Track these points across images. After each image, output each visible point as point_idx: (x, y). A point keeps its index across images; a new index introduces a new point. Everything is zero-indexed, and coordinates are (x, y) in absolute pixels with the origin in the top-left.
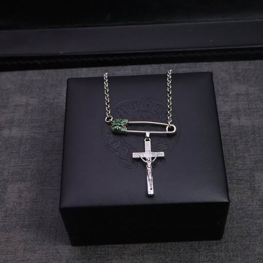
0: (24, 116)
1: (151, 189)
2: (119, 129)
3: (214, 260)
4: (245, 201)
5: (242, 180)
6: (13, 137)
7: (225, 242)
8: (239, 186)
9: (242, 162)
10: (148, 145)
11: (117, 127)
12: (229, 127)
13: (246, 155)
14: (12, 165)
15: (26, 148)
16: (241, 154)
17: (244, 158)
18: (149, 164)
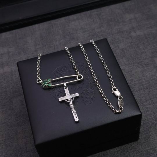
0: (9, 59)
1: (77, 118)
2: (47, 85)
3: (148, 110)
4: (154, 75)
5: (148, 64)
6: (6, 72)
7: (151, 99)
8: (148, 68)
9: (145, 55)
10: (67, 91)
11: (46, 85)
12: (132, 38)
13: (146, 50)
14: (11, 88)
15: (16, 76)
16: (143, 51)
17: (146, 52)
18: (71, 102)
